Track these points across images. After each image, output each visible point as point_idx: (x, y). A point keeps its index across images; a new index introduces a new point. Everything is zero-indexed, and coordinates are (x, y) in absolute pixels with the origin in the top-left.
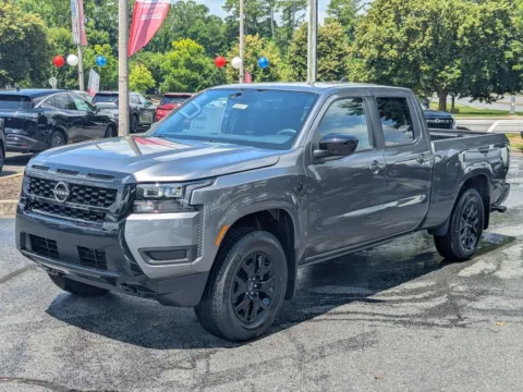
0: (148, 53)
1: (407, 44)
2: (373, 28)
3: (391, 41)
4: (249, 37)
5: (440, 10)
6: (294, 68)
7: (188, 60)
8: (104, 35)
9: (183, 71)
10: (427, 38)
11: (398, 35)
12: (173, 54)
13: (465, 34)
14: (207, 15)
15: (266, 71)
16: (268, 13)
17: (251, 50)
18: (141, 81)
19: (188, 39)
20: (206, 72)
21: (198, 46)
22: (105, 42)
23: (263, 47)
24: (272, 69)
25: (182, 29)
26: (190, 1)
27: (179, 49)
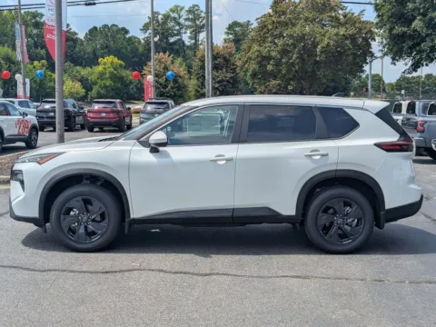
0: (78, 68)
1: (280, 60)
2: (256, 47)
3: (268, 58)
4: (161, 54)
5: (304, 35)
6: (198, 79)
7: (111, 73)
8: (41, 53)
9: (108, 82)
10: (295, 56)
11: (273, 54)
12: (99, 68)
13: (322, 52)
14: (127, 36)
16: (178, 35)
17: (163, 65)
18: (73, 90)
19: (112, 57)
21: (120, 62)
22: (42, 59)
23: (173, 63)
24: (180, 80)
25: (107, 47)
26: (114, 25)
27: (104, 64)
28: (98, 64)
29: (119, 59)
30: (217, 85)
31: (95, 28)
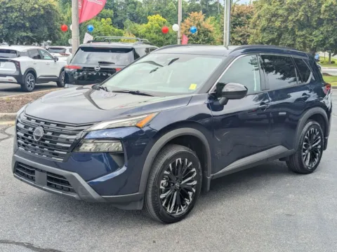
0: (136, 25)
1: (287, 17)
2: (266, 6)
3: (276, 16)
4: (196, 13)
7: (157, 28)
8: (110, 12)
9: (154, 36)
10: (300, 14)
11: (280, 12)
12: (149, 23)
13: (325, 11)
15: (206, 35)
17: (197, 22)
19: (158, 15)
20: (168, 36)
21: (164, 19)
22: (109, 17)
23: (204, 20)
24: (209, 34)
25: (160, 8)
27: (152, 21)
28: (146, 21)
29: (163, 17)
30: (239, 39)
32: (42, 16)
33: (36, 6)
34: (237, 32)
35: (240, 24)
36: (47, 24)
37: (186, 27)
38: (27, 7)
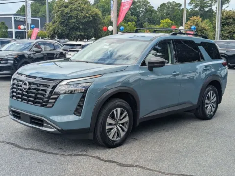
4: (195, 17)
8: (134, 17)
15: (202, 32)
16: (210, 6)
17: (195, 23)
19: (167, 19)
21: (171, 22)
22: (133, 21)
23: (201, 22)
25: (169, 14)
26: (173, 2)
27: (163, 23)
28: (159, 23)
29: (171, 20)
30: (227, 35)
31: (164, 4)
32: (91, 21)
33: (87, 15)
34: (225, 30)
35: (228, 24)
36: (94, 27)
37: (187, 27)
38: (81, 15)
